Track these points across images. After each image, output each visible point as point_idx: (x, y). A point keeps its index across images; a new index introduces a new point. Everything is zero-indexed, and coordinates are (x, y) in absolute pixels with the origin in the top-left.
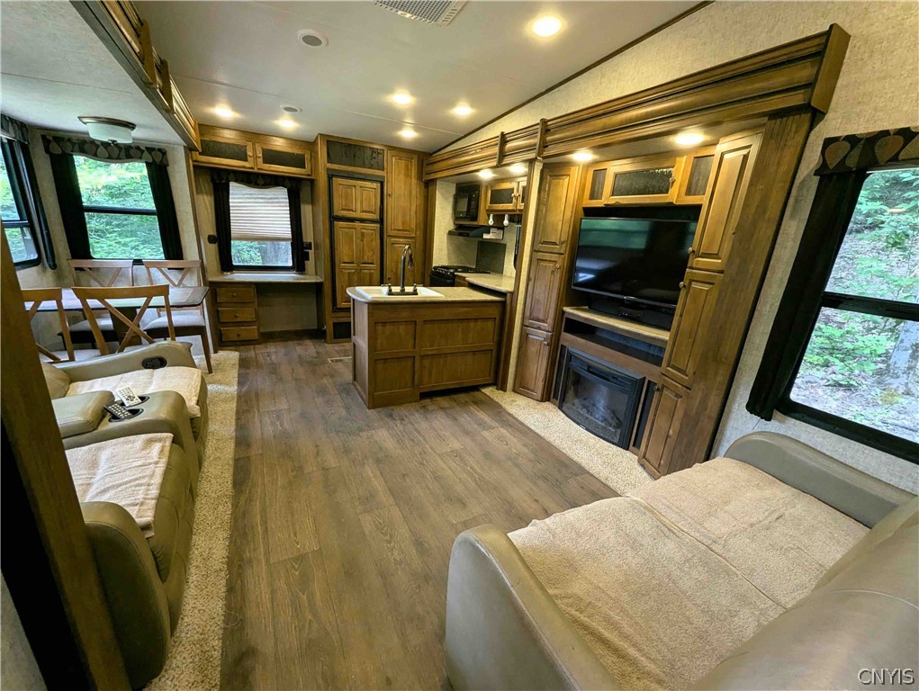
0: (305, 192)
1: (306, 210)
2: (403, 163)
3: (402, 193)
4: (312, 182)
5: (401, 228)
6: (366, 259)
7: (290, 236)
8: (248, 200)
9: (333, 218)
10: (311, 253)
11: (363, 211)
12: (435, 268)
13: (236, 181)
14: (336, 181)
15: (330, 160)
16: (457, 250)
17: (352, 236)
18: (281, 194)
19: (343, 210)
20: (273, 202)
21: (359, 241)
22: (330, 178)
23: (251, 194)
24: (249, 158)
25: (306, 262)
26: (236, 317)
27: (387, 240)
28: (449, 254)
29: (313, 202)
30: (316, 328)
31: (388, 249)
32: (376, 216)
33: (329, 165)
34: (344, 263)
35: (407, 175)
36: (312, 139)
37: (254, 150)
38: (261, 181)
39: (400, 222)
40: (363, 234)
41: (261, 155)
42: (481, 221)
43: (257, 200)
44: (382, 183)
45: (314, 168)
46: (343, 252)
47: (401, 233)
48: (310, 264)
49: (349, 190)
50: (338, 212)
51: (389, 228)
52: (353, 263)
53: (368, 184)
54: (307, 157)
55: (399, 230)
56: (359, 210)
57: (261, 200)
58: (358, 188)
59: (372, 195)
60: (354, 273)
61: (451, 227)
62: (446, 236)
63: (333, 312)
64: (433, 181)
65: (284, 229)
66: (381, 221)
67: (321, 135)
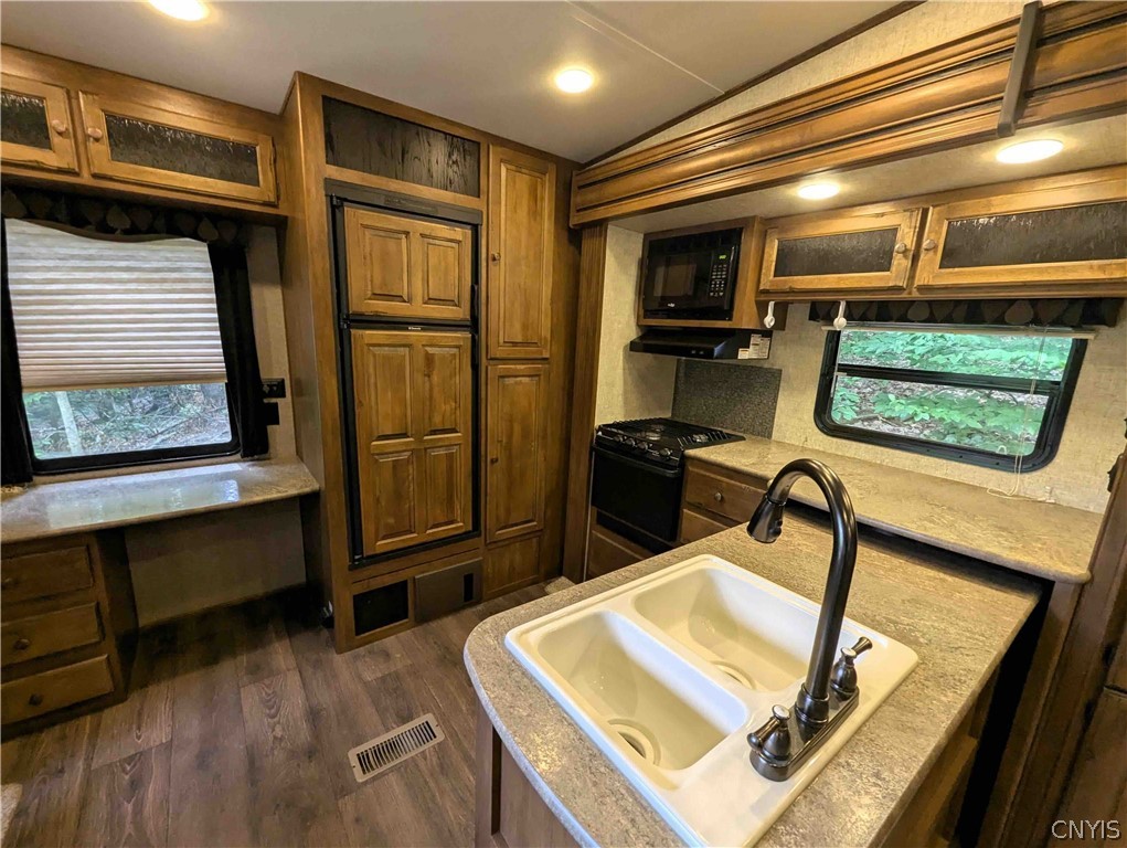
0: (261, 254)
1: (267, 302)
2: (523, 180)
3: (523, 253)
4: (281, 227)
5: (519, 339)
6: (437, 421)
7: (221, 367)
8: (78, 275)
9: (347, 321)
10: (285, 406)
11: (430, 300)
12: (604, 428)
13: (30, 216)
14: (354, 217)
15: (333, 153)
16: (641, 382)
17: (401, 368)
18: (190, 262)
19: (376, 296)
20: (164, 281)
21: (419, 378)
22: (336, 205)
23: (90, 258)
24: (56, 140)
25: (270, 428)
26: (24, 647)
27: (491, 371)
28: (625, 392)
29: (284, 275)
30: (302, 579)
31: (491, 393)
32: (461, 313)
33: (334, 172)
34: (381, 438)
35: (535, 213)
36: (274, 104)
37: (74, 113)
38: (116, 219)
39: (518, 326)
40: (429, 359)
41: (101, 132)
42: (744, 317)
43: (113, 275)
44: (475, 228)
45: (286, 180)
46: (380, 407)
47: (520, 352)
48: (281, 435)
49: (391, 245)
50: (360, 302)
51: (492, 341)
52: (405, 435)
53: (442, 230)
54: (263, 152)
55: (515, 344)
56: (418, 299)
57: (125, 275)
58: (415, 239)
59: (452, 256)
60: (408, 461)
61: (632, 333)
62: (621, 353)
63: (352, 568)
64: (601, 225)
65: (204, 347)
66: (473, 324)
67: (304, 78)
